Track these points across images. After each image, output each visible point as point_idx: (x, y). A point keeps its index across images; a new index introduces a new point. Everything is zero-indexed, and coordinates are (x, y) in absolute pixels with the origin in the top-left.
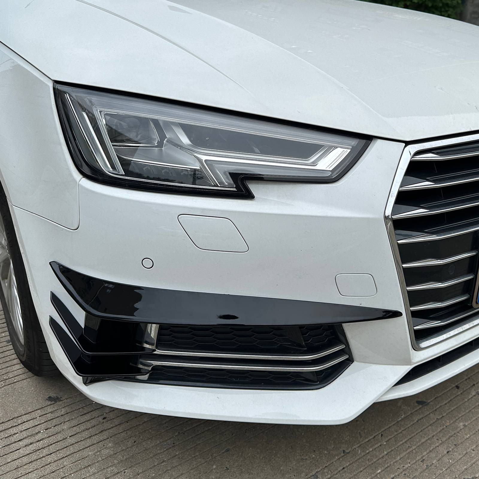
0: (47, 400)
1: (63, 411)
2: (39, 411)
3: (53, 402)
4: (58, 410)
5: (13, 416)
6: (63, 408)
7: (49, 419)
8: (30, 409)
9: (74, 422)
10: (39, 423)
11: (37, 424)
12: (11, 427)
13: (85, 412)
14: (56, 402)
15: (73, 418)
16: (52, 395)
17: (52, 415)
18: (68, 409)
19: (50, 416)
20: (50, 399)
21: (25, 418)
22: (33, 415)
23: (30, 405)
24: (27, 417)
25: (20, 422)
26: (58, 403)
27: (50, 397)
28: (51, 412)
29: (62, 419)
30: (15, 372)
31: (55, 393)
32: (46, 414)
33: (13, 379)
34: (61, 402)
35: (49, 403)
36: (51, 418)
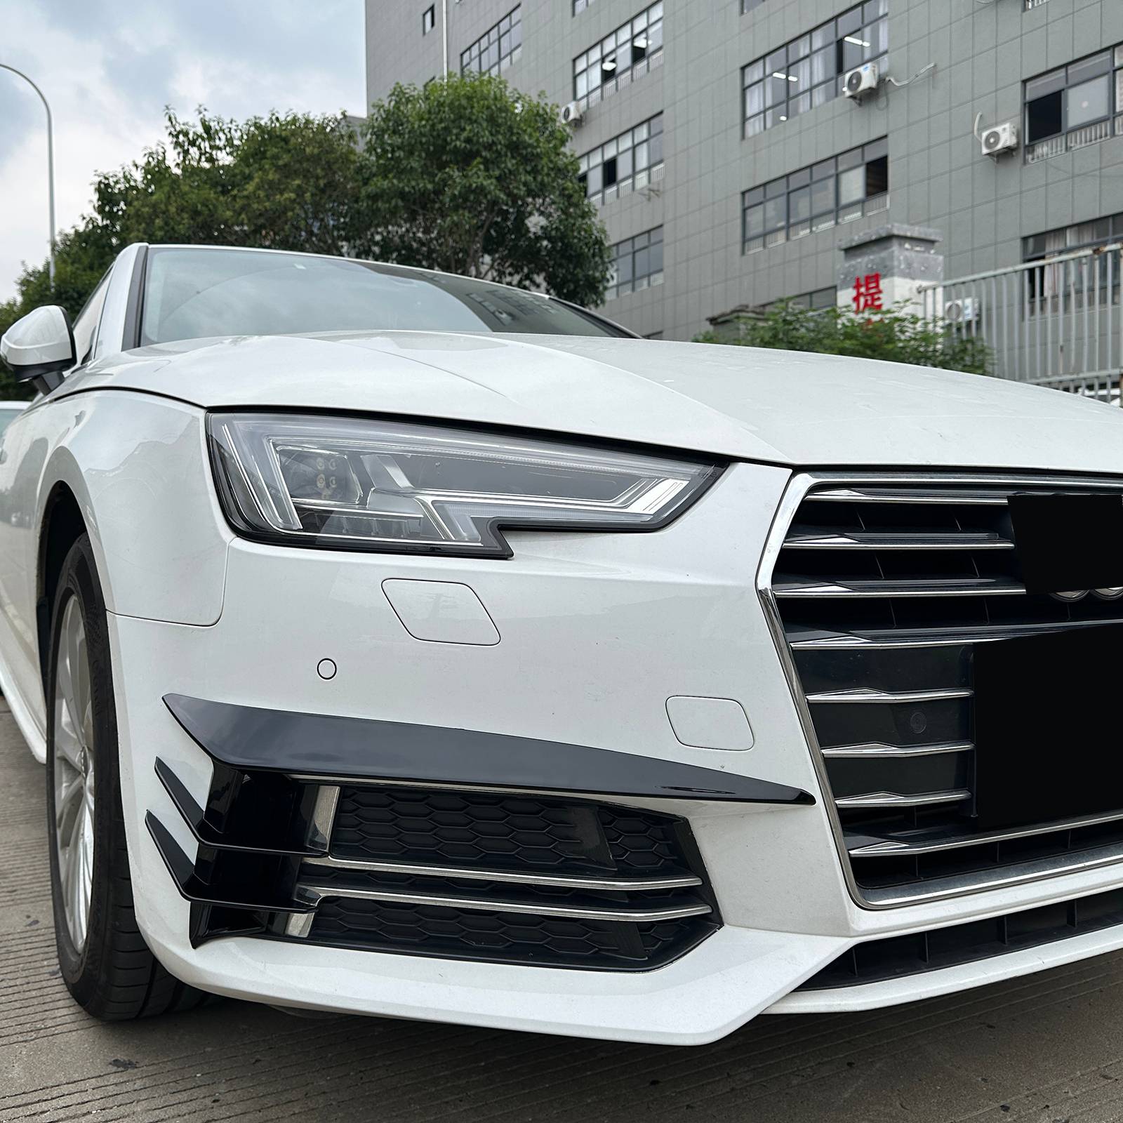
0: (110, 1064)
1: (139, 1084)
2: (94, 1080)
3: (120, 1069)
4: (128, 1081)
5: (45, 1085)
6: (139, 1079)
7: (110, 1094)
8: (76, 1077)
9: (159, 1102)
10: (90, 1098)
11: (86, 1100)
12: (38, 1102)
13: (180, 1088)
14: (126, 1069)
15: (156, 1095)
16: (121, 1057)
17: (116, 1088)
18: (147, 1082)
19: (112, 1090)
20: (116, 1063)
21: (65, 1089)
22: (81, 1086)
23: (79, 1070)
24: (72, 1088)
25: (55, 1094)
26: (130, 1070)
27: (116, 1061)
28: (116, 1084)
29: (135, 1096)
30: (59, 1019)
31: (127, 1055)
32: (106, 1086)
33: (53, 1029)
34: (136, 1070)
35: (115, 1069)
36: (115, 1093)
